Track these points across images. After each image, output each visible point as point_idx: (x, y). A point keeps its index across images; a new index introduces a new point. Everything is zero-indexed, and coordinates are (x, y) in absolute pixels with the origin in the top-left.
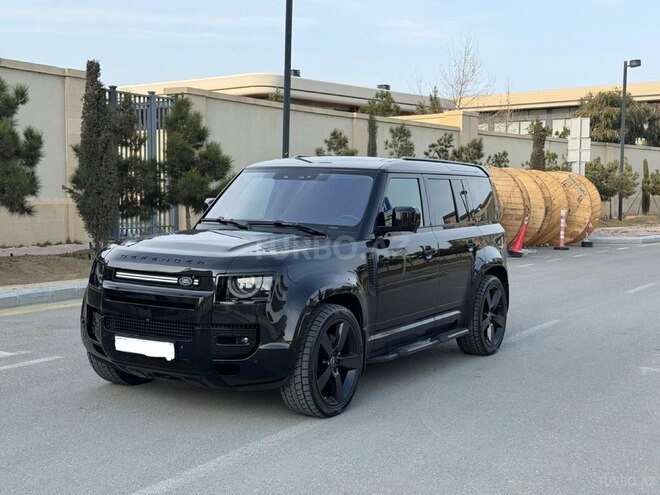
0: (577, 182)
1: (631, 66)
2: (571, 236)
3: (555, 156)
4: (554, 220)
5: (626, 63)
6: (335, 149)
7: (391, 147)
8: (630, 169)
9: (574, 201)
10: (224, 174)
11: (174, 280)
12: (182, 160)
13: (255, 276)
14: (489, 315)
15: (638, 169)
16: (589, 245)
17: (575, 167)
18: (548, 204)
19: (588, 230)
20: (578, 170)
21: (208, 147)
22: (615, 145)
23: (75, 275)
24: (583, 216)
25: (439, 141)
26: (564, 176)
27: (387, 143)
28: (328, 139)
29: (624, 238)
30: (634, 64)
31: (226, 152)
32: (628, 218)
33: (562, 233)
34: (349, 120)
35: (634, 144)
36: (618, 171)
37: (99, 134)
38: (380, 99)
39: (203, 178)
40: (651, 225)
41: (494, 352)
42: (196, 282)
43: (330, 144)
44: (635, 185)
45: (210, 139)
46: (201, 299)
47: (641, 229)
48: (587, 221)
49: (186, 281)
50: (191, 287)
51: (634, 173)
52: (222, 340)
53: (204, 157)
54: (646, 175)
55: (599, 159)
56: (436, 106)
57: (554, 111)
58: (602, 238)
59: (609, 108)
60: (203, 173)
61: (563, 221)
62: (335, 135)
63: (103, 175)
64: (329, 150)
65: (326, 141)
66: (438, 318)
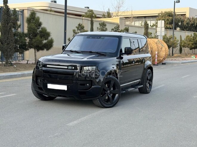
0: (161, 42)
1: (177, 3)
2: (159, 61)
3: (151, 34)
4: (153, 55)
5: (175, 1)
6: (80, 30)
7: (99, 29)
8: (176, 39)
9: (160, 49)
10: (48, 38)
11: (66, 67)
12: (34, 33)
13: (91, 66)
14: (148, 81)
15: (178, 38)
16: (164, 64)
17: (159, 37)
18: (152, 50)
19: (164, 59)
20: (160, 38)
21: (42, 28)
22: (170, 30)
23: (2, 71)
24: (163, 54)
25: (115, 28)
26: (156, 40)
27: (98, 28)
28: (77, 26)
29: (175, 62)
30: (177, 2)
31: (48, 30)
32: (175, 55)
33: (156, 60)
34: (82, 20)
35: (176, 29)
36: (172, 39)
37: (8, 24)
38: (89, 12)
39: (41, 39)
40: (183, 58)
41: (149, 93)
42: (73, 68)
43: (78, 28)
44: (177, 44)
45: (42, 26)
46: (75, 73)
47: (180, 59)
48: (164, 56)
49: (70, 67)
50: (72, 69)
51: (177, 40)
52: (81, 85)
53: (41, 32)
54: (181, 41)
55: (166, 35)
56: (109, 15)
57: (146, 17)
58: (169, 62)
59: (168, 17)
60: (41, 37)
61: (156, 55)
62: (79, 25)
63: (9, 38)
64: (78, 30)
65: (76, 27)
66: (135, 81)
